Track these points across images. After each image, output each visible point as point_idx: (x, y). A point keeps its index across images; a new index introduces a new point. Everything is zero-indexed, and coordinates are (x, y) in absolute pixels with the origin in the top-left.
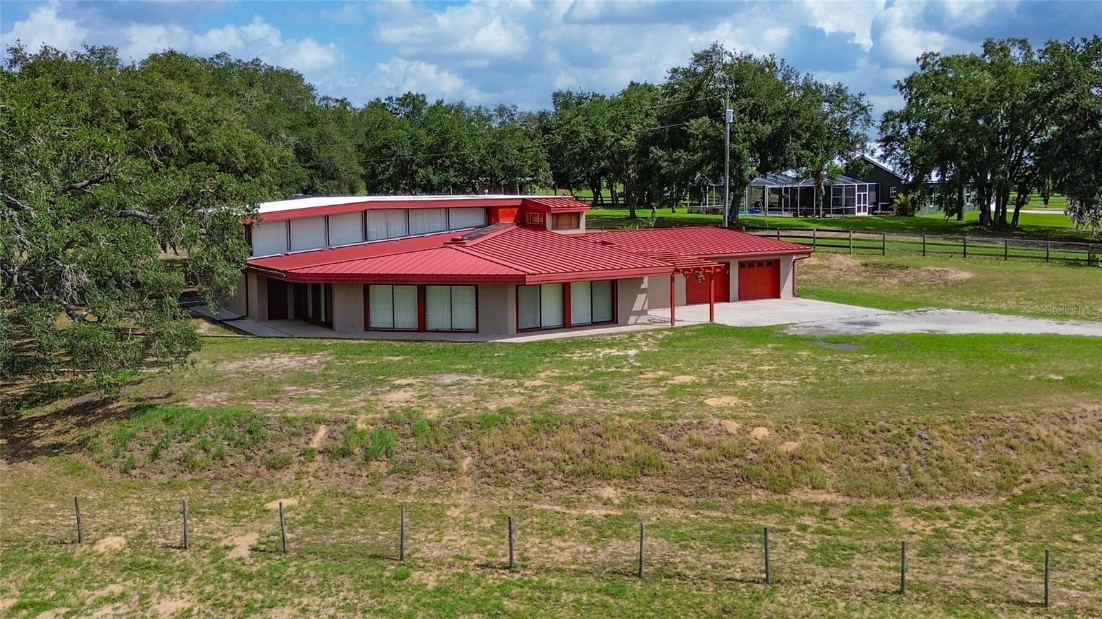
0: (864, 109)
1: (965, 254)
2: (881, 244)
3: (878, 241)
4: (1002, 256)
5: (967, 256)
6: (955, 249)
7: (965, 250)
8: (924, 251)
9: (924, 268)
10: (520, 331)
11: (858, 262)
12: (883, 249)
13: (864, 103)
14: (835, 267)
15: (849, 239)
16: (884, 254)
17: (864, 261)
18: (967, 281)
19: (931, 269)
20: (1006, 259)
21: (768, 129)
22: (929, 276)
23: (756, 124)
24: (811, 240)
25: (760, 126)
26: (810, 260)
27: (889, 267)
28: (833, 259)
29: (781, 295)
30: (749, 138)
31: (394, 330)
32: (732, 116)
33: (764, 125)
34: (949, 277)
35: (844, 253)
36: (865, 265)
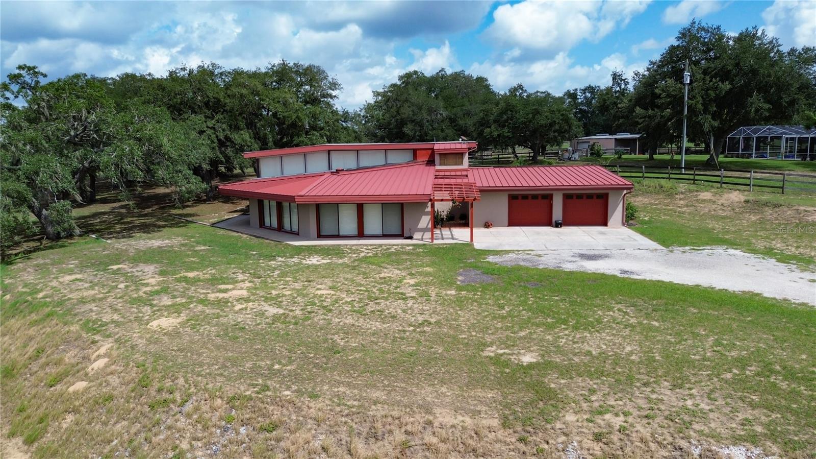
2: (780, 184)
3: (778, 180)
10: (320, 236)
11: (743, 198)
12: (782, 188)
15: (749, 178)
16: (783, 193)
17: (747, 198)
21: (726, 86)
22: (792, 216)
23: (716, 82)
24: (718, 179)
25: (720, 83)
26: (706, 195)
27: (766, 204)
28: (726, 196)
29: (608, 224)
30: (707, 94)
31: (270, 228)
32: (689, 78)
33: (723, 82)
34: (810, 219)
35: (744, 191)
36: (747, 202)
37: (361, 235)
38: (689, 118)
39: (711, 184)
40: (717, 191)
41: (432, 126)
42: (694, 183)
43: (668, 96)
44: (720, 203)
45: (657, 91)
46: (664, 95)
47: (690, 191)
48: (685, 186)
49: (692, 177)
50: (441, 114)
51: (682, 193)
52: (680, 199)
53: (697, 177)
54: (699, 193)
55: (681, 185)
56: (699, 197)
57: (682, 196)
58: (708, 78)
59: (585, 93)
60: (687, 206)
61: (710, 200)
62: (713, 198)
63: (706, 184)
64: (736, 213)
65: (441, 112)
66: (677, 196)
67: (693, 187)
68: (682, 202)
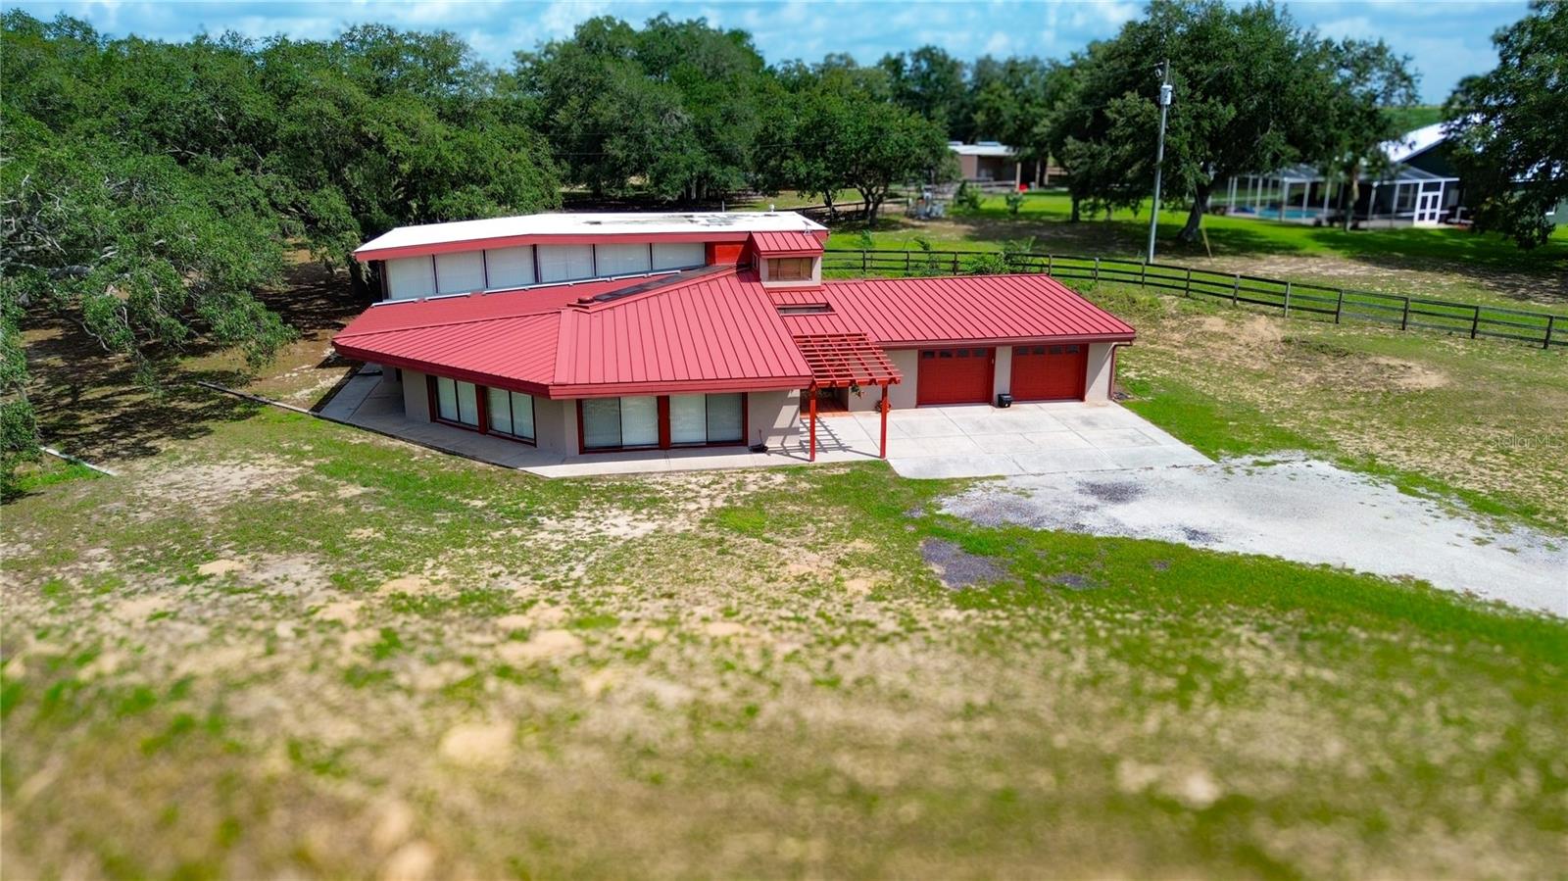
0: (1406, 78)
1: (1474, 333)
2: (1334, 306)
4: (1540, 341)
5: (1477, 336)
6: (1461, 324)
7: (1475, 326)
8: (1404, 323)
9: (1372, 360)
10: (584, 451)
11: (1279, 334)
12: (1337, 313)
13: (1409, 70)
14: (1242, 340)
15: (1284, 295)
16: (1337, 321)
17: (1288, 334)
18: (1428, 394)
19: (1383, 361)
20: (1545, 348)
21: (1230, 112)
22: (1370, 376)
23: (1214, 105)
24: (1231, 291)
25: (1220, 106)
26: (1214, 323)
27: (1322, 348)
28: (1248, 326)
29: (1086, 397)
30: (1198, 125)
31: (458, 425)
32: (1169, 95)
33: (1225, 106)
34: (1402, 383)
35: (1275, 315)
36: (1287, 341)
37: (665, 445)
38: (1165, 167)
39: (1216, 299)
40: (1231, 315)
41: (662, 141)
42: (1187, 296)
43: (1128, 123)
44: (1241, 342)
45: (1108, 113)
46: (1121, 120)
47: (1186, 313)
48: (1173, 300)
49: (1183, 284)
50: (678, 118)
51: (1173, 317)
52: (1173, 330)
53: (1192, 285)
54: (1202, 319)
55: (1166, 298)
56: (1205, 327)
57: (1174, 323)
58: (1199, 95)
59: (918, 61)
60: (1188, 345)
61: (1225, 334)
62: (1227, 330)
63: (1209, 298)
64: (1275, 364)
65: (679, 114)
66: (1165, 323)
67: (1190, 307)
68: (1176, 336)
